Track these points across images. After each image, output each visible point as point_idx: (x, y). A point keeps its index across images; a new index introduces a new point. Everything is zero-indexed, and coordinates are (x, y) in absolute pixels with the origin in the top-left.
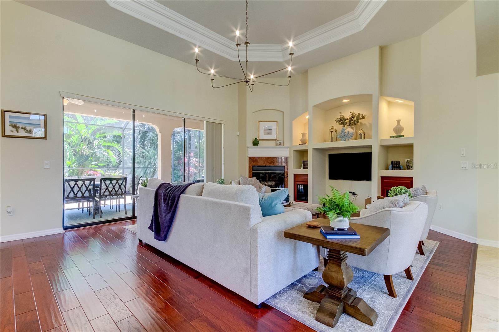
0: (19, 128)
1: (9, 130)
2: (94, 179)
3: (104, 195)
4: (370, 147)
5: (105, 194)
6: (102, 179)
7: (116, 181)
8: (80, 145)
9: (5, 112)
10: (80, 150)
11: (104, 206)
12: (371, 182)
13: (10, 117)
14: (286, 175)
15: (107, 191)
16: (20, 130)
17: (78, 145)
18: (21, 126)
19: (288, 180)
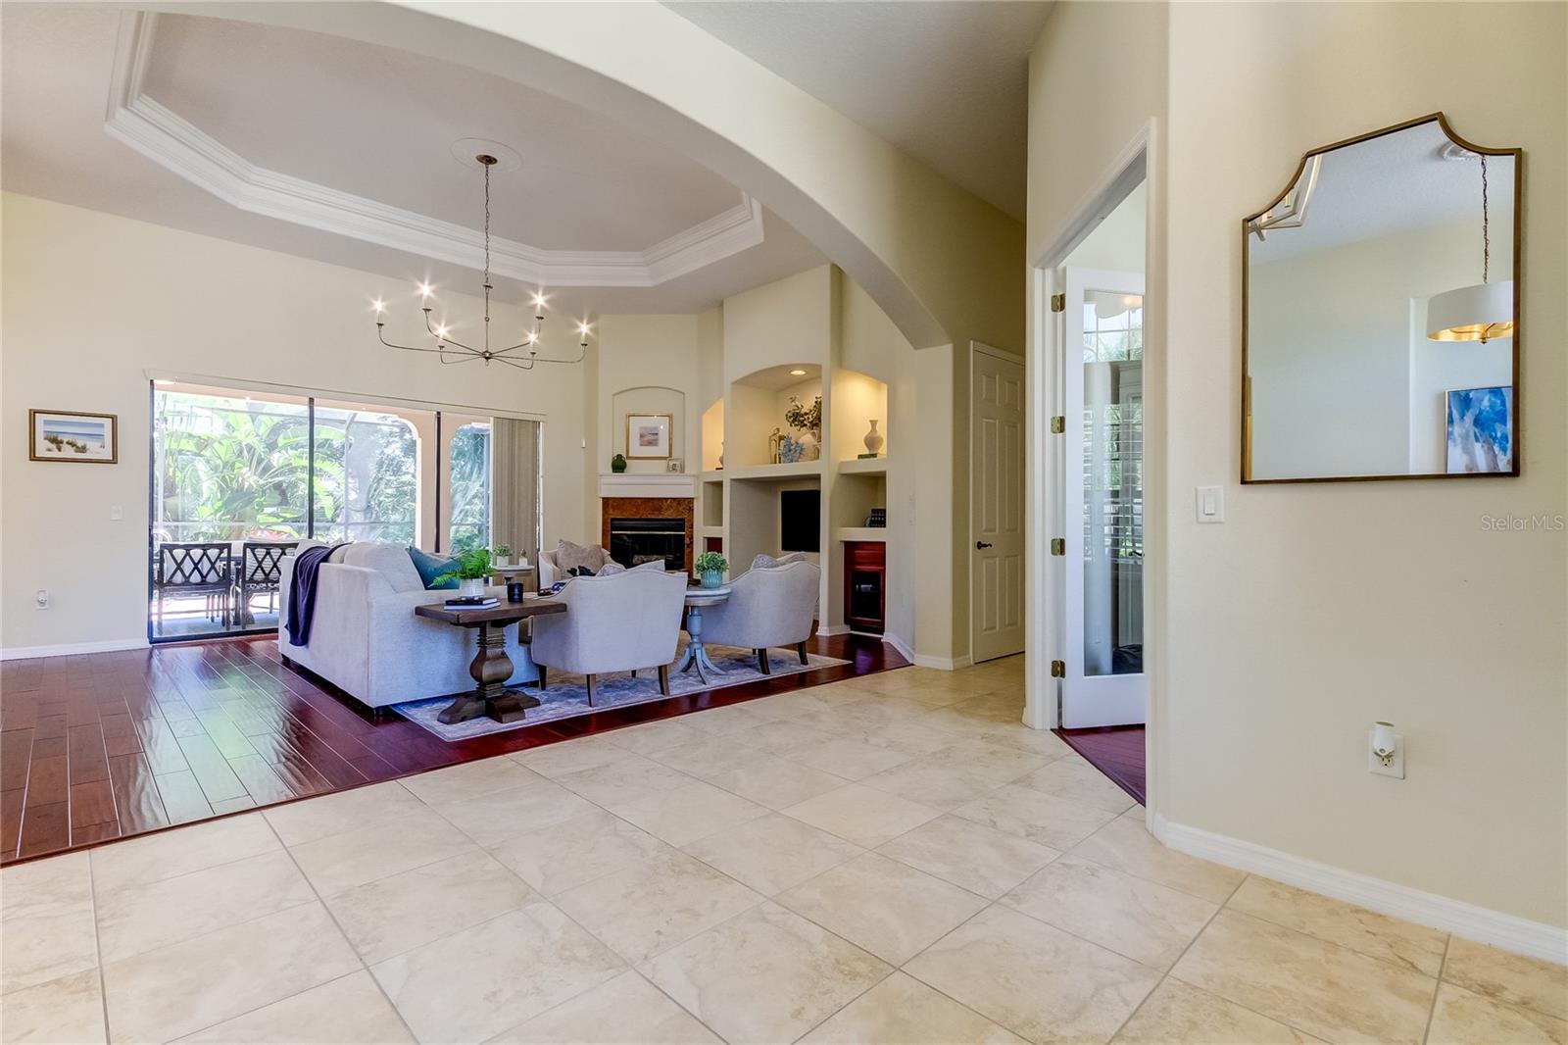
0: (62, 442)
1: (43, 447)
2: (229, 546)
3: (252, 580)
4: (817, 478)
5: (256, 577)
6: (246, 546)
7: (280, 551)
8: (233, 466)
9: (37, 415)
10: (233, 479)
11: (271, 612)
12: (817, 554)
13: (46, 422)
14: (687, 541)
15: (259, 571)
16: (65, 446)
17: (229, 465)
18: (65, 440)
19: (692, 551)
